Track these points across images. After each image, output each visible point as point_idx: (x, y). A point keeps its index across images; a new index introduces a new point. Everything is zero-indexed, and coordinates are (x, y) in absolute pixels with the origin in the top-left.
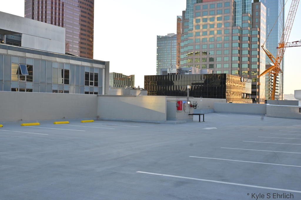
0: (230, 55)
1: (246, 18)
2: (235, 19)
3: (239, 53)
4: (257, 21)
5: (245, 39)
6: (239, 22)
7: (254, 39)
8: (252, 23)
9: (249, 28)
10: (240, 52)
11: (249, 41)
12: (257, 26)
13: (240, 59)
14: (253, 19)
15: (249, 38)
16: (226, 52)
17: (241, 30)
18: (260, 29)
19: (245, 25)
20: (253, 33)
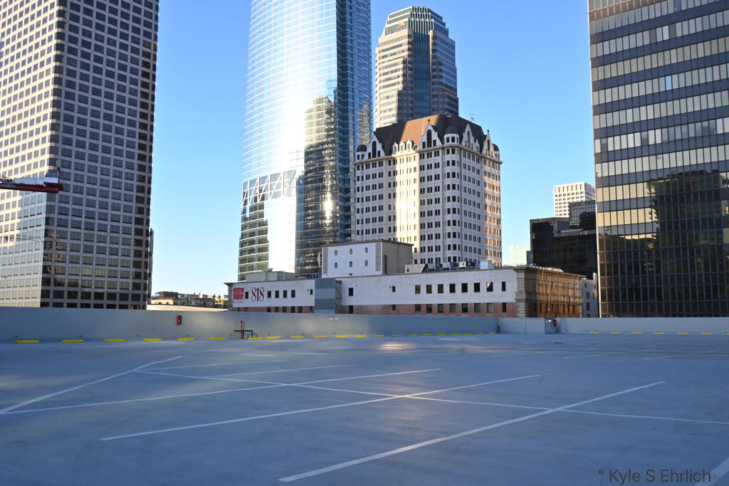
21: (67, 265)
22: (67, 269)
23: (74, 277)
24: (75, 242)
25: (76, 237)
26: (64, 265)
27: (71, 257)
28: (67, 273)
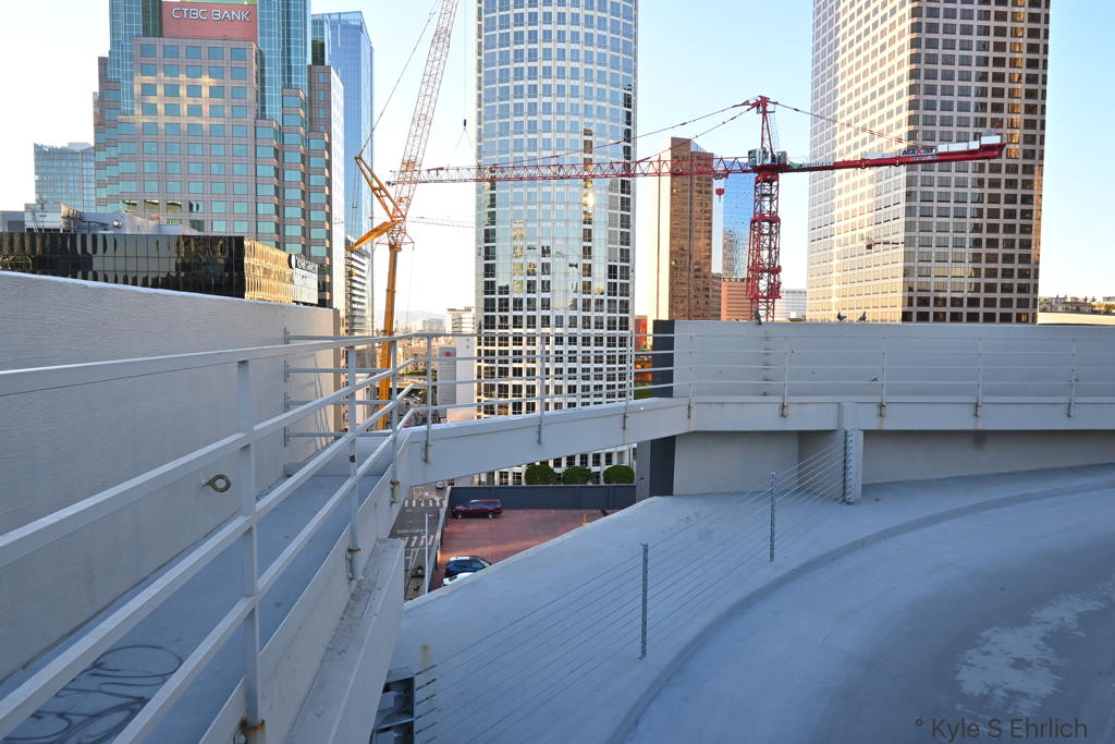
0: (252, 199)
1: (292, 102)
2: (262, 99)
3: (277, 194)
4: (322, 116)
5: (293, 157)
6: (274, 109)
7: (315, 162)
8: (310, 119)
9: (302, 130)
10: (279, 191)
11: (304, 164)
12: (322, 128)
13: (279, 210)
14: (311, 107)
15: (303, 156)
16: (240, 189)
17: (280, 133)
18: (330, 137)
19: (291, 121)
20: (314, 144)
21: (933, 264)
22: (933, 270)
23: (941, 280)
24: (943, 235)
25: (943, 229)
26: (929, 264)
27: (938, 254)
28: (933, 275)
